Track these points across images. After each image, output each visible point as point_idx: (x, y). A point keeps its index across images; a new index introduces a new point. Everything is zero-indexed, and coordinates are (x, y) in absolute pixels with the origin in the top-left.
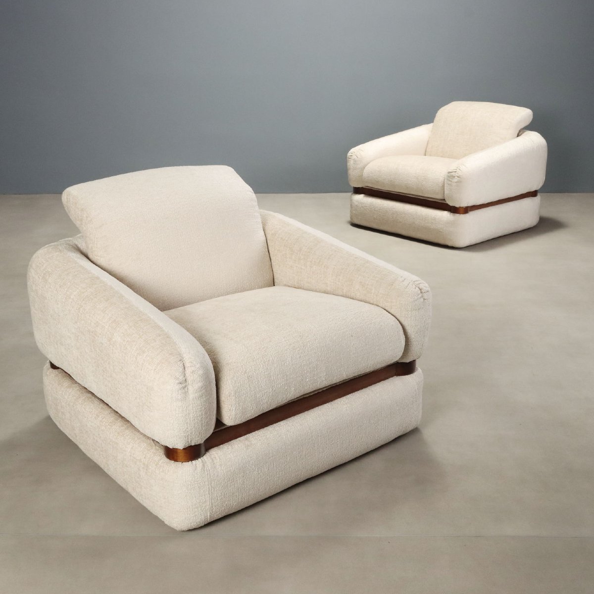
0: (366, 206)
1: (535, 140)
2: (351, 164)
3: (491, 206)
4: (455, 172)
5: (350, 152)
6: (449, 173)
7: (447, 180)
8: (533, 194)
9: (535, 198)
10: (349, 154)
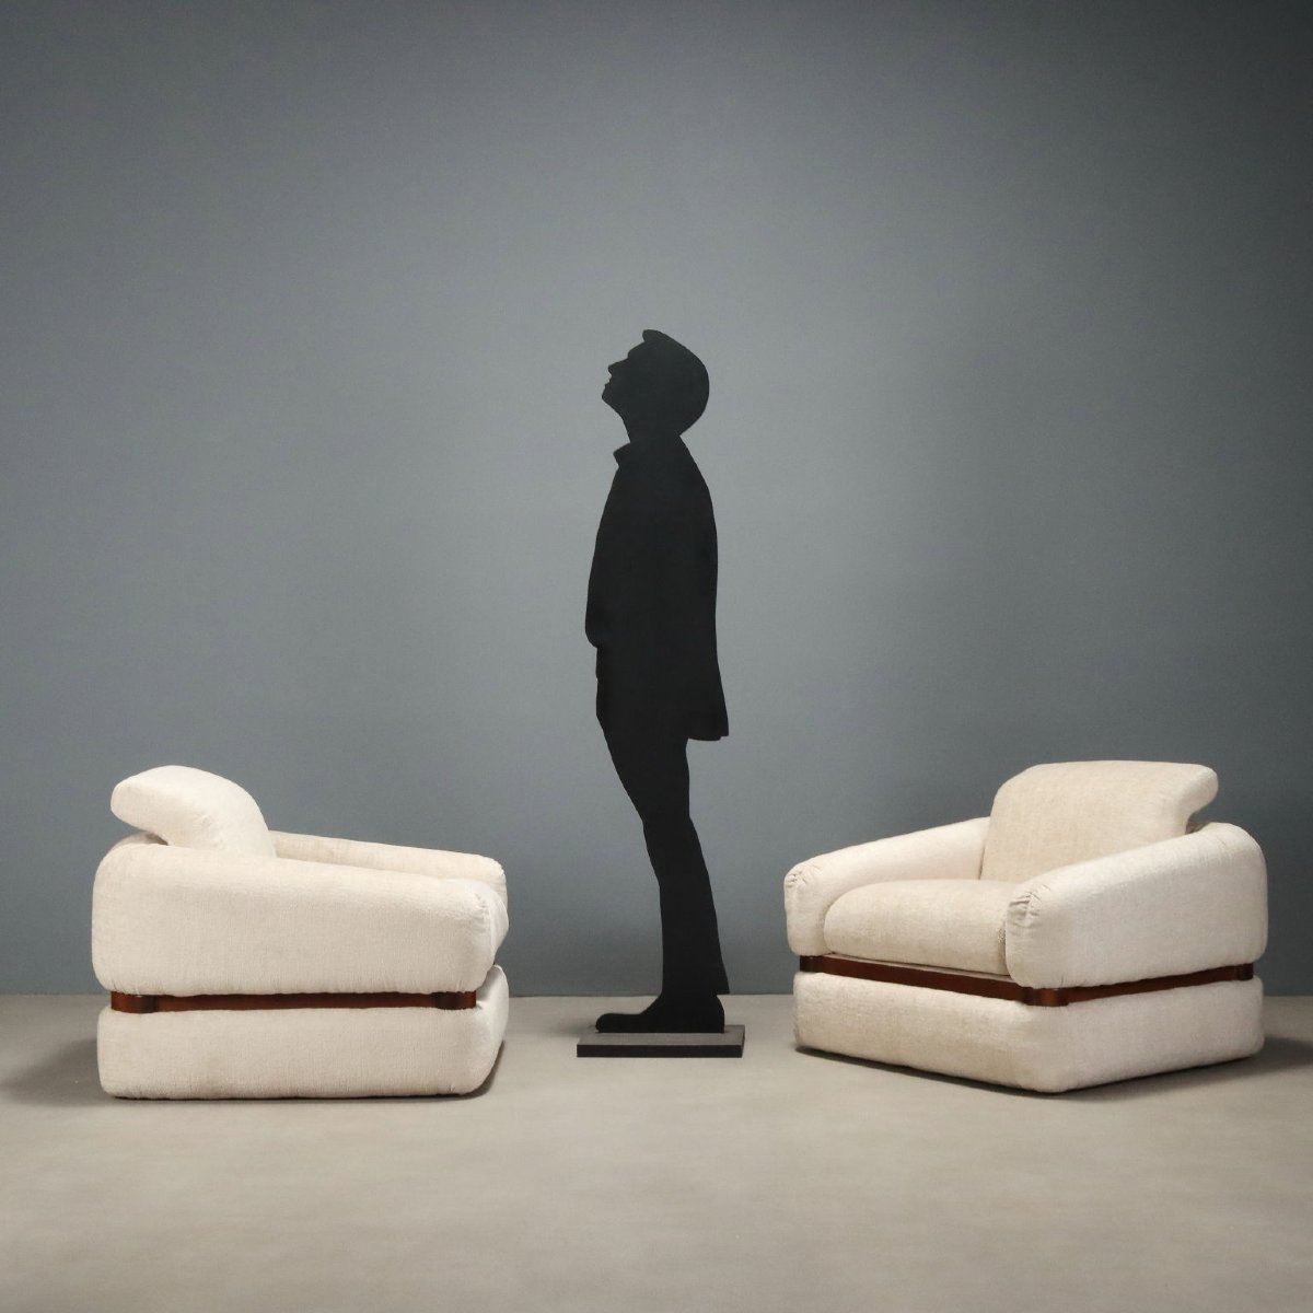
0: (829, 1000)
1: (1228, 838)
2: (792, 899)
3: (1126, 993)
4: (1027, 902)
5: (793, 871)
6: (1013, 904)
7: (1010, 922)
8: (1241, 972)
9: (1250, 981)
10: (788, 878)
